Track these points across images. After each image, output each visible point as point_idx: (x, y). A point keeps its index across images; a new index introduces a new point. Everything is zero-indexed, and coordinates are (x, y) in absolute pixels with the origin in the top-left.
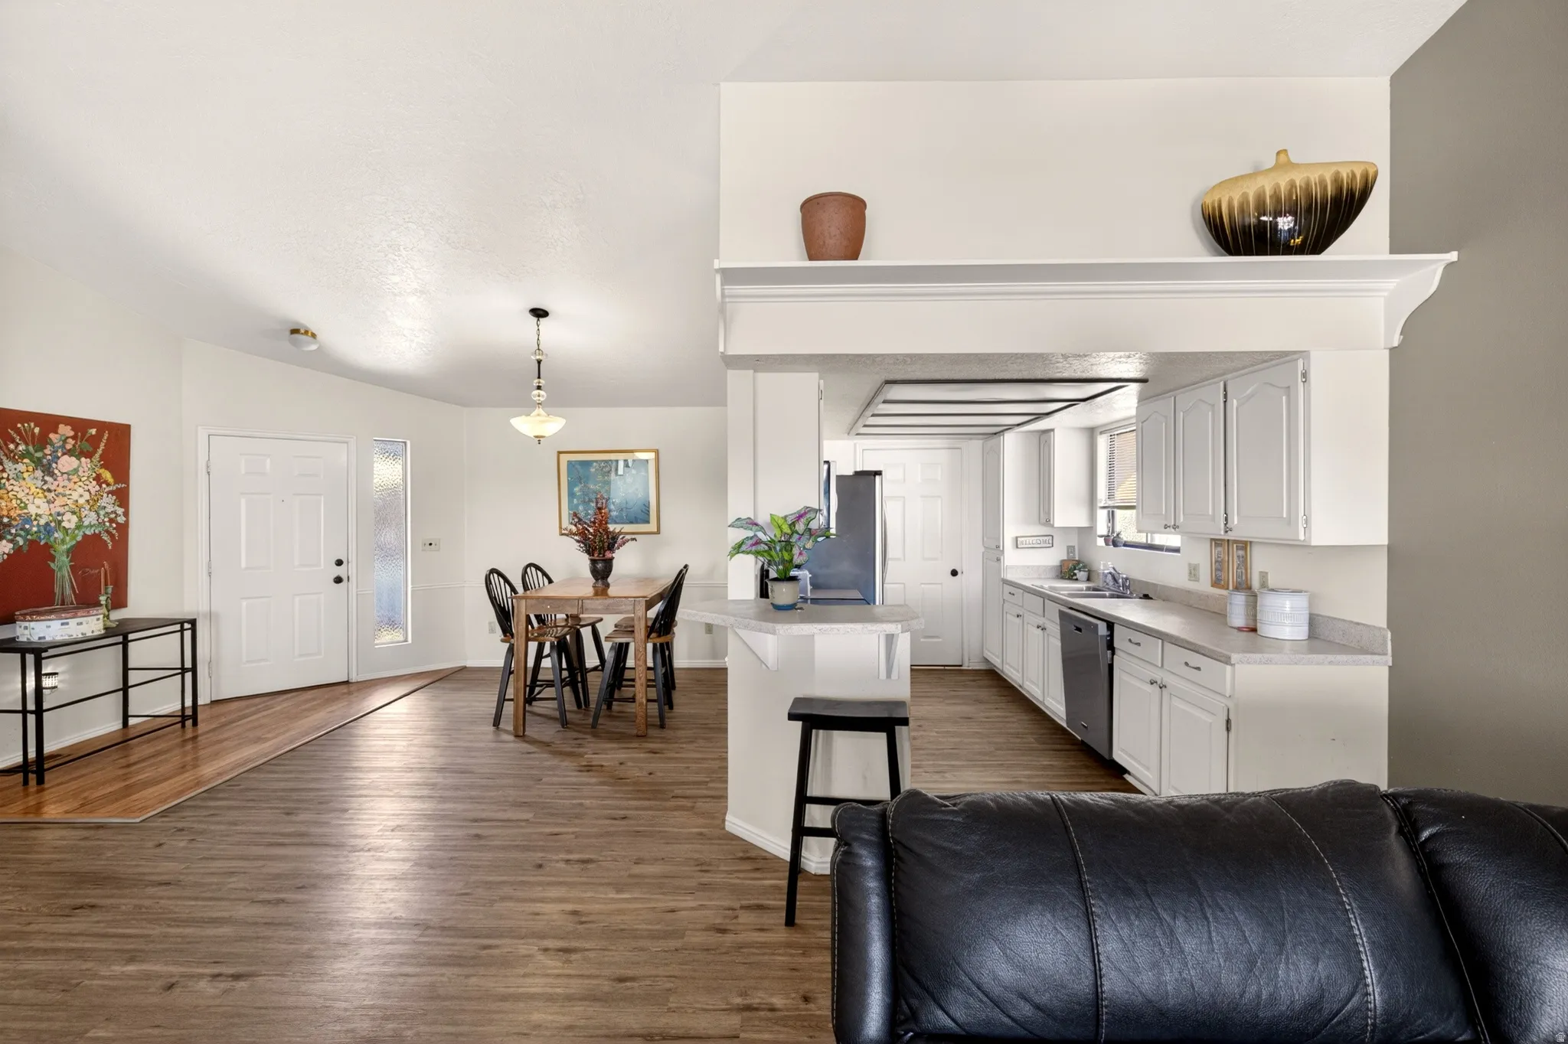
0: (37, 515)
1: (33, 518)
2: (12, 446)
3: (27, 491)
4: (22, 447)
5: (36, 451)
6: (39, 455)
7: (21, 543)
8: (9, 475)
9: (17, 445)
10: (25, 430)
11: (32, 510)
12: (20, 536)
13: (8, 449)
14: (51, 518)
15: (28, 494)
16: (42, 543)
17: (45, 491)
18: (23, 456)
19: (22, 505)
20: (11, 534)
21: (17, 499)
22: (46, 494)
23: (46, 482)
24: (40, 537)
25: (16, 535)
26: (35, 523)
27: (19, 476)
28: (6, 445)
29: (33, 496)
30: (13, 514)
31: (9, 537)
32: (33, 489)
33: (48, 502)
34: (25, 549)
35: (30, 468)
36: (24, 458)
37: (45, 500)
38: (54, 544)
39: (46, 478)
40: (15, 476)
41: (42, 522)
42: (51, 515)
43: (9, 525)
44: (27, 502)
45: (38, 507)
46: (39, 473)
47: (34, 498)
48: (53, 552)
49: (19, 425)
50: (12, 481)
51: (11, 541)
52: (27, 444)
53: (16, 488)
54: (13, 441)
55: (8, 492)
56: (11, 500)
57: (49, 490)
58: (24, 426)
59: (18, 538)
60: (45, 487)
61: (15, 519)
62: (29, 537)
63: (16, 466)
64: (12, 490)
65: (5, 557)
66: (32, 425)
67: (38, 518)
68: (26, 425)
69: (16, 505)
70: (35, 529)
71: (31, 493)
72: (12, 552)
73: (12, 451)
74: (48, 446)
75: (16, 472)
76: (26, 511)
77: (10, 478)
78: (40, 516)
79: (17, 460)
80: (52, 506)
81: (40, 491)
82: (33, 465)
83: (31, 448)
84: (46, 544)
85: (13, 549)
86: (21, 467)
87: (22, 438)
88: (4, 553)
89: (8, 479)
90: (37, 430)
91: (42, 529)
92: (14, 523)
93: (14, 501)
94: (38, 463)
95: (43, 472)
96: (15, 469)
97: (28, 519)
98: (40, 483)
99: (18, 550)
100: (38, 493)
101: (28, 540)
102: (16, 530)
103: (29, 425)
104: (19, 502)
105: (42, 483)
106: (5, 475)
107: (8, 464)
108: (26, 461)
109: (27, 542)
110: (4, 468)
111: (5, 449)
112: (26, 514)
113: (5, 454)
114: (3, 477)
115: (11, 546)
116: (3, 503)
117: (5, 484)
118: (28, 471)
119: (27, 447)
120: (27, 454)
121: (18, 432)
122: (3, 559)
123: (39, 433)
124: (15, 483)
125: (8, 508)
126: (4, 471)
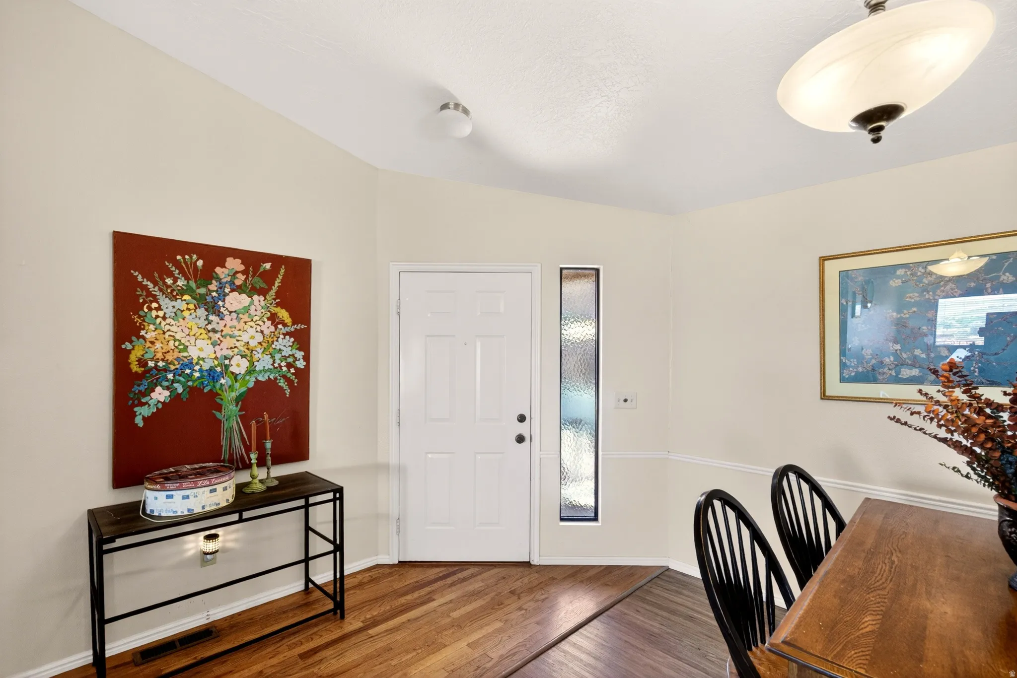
0: (199, 358)
1: (195, 361)
2: (169, 281)
3: (187, 331)
5: (198, 288)
6: (202, 291)
7: (180, 390)
8: (165, 313)
9: (175, 280)
10: (186, 263)
11: (194, 353)
12: (178, 382)
13: (165, 283)
14: (216, 363)
15: (188, 335)
16: (205, 391)
17: (209, 331)
18: (182, 292)
19: (181, 347)
20: (167, 380)
21: (175, 340)
22: (211, 334)
24: (202, 383)
25: (173, 382)
26: (197, 368)
27: (176, 315)
28: (163, 280)
29: (194, 338)
30: (170, 357)
31: (165, 384)
32: (195, 330)
33: (214, 344)
34: (185, 397)
35: (191, 306)
36: (182, 295)
37: (209, 342)
38: (219, 392)
39: (212, 317)
40: (173, 314)
41: (206, 367)
42: (216, 358)
43: (166, 370)
44: (187, 344)
45: (201, 350)
46: (201, 312)
47: (196, 339)
48: (218, 401)
49: (179, 257)
50: (168, 321)
51: (168, 388)
52: (187, 279)
53: (173, 329)
54: (171, 274)
55: (164, 333)
56: (168, 341)
57: (214, 331)
58: (184, 259)
59: (176, 385)
60: (210, 327)
61: (172, 363)
62: (190, 383)
63: (174, 303)
64: (169, 330)
65: (160, 406)
66: (195, 257)
67: (201, 362)
68: (187, 257)
69: (173, 348)
70: (197, 375)
71: (192, 334)
72: (167, 401)
73: (168, 287)
74: (214, 282)
75: (175, 310)
76: (185, 354)
77: (167, 316)
78: (203, 359)
79: (175, 297)
80: (217, 348)
81: (202, 331)
82: (195, 302)
83: (193, 284)
84: (211, 390)
85: (170, 396)
86: (180, 304)
87: (182, 272)
88: (159, 402)
89: (164, 318)
90: (200, 263)
91: (205, 374)
92: (172, 367)
93: (171, 343)
94: (201, 301)
95: (206, 310)
96: (174, 307)
97: (190, 364)
98: (203, 323)
99: (176, 398)
100: (201, 334)
101: (189, 386)
102: (174, 376)
103: (191, 257)
104: (177, 343)
105: (206, 322)
106: (161, 314)
107: (164, 301)
108: (186, 297)
109: (188, 389)
110: (160, 306)
111: (161, 283)
112: (186, 357)
113: (161, 290)
114: (157, 317)
115: (167, 393)
116: (158, 345)
117: (160, 323)
118: (188, 309)
119: (188, 282)
120: (188, 290)
121: (177, 264)
122: (157, 408)
123: (203, 266)
124: (173, 322)
125: (164, 351)
126: (159, 309)
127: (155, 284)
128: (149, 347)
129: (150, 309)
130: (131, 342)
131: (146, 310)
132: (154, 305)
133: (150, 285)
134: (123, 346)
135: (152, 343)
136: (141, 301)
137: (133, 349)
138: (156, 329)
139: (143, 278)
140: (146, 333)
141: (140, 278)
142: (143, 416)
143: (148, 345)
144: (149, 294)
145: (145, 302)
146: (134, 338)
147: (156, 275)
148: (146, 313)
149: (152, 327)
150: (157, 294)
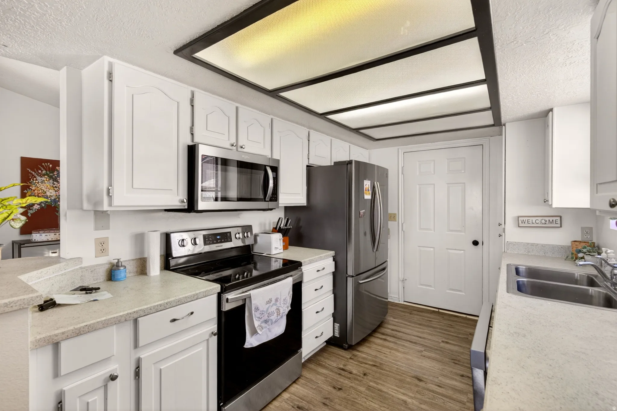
0: (50, 196)
1: (49, 197)
2: (40, 171)
4: (43, 172)
5: (50, 174)
6: (51, 174)
7: (44, 205)
8: (38, 182)
9: (42, 171)
10: (46, 166)
11: (48, 194)
13: (38, 172)
14: (56, 197)
15: (47, 188)
16: (53, 206)
17: (54, 187)
18: (44, 175)
19: (44, 192)
23: (54, 184)
24: (51, 204)
26: (50, 199)
27: (43, 182)
30: (40, 195)
32: (49, 187)
33: (56, 191)
34: (45, 207)
35: (48, 179)
36: (44, 176)
37: (54, 191)
38: (57, 206)
39: (55, 183)
40: (41, 182)
41: (53, 198)
42: (56, 196)
44: (46, 191)
45: (51, 193)
46: (51, 181)
47: (49, 190)
48: (57, 209)
49: (43, 164)
54: (40, 169)
55: (38, 188)
56: (40, 190)
57: (56, 187)
58: (45, 164)
60: (54, 186)
63: (41, 178)
64: (40, 187)
65: (36, 210)
66: (49, 164)
68: (46, 164)
69: (41, 192)
70: (49, 201)
72: (39, 209)
73: (39, 173)
74: (56, 171)
75: (42, 180)
76: (45, 194)
78: (52, 196)
79: (42, 176)
80: (57, 193)
81: (52, 187)
82: (49, 178)
83: (48, 172)
84: (54, 206)
85: (40, 207)
86: (43, 179)
87: (44, 168)
88: (36, 209)
89: (38, 183)
90: (51, 166)
91: (52, 201)
94: (51, 177)
95: (53, 180)
97: (47, 198)
98: (52, 185)
99: (42, 208)
101: (47, 204)
103: (48, 164)
104: (43, 191)
105: (53, 184)
106: (37, 181)
107: (39, 178)
108: (46, 176)
109: (46, 206)
110: (37, 179)
111: (37, 173)
112: (46, 195)
113: (37, 174)
114: (36, 182)
115: (39, 206)
116: (36, 191)
117: (37, 185)
118: (46, 180)
119: (46, 172)
120: (47, 174)
121: (43, 166)
122: (36, 211)
123: (52, 166)
124: (41, 184)
125: (38, 193)
126: (36, 180)
127: (35, 172)
128: (33, 192)
129: (33, 180)
130: (27, 190)
131: (32, 181)
132: (35, 179)
133: (33, 173)
134: (24, 192)
135: (34, 191)
136: (30, 177)
137: (28, 192)
138: (35, 186)
139: (31, 171)
140: (32, 187)
141: (30, 171)
142: (31, 213)
143: (33, 191)
144: (33, 175)
145: (31, 178)
146: (28, 189)
147: (35, 169)
148: (32, 182)
149: (34, 186)
150: (36, 175)
